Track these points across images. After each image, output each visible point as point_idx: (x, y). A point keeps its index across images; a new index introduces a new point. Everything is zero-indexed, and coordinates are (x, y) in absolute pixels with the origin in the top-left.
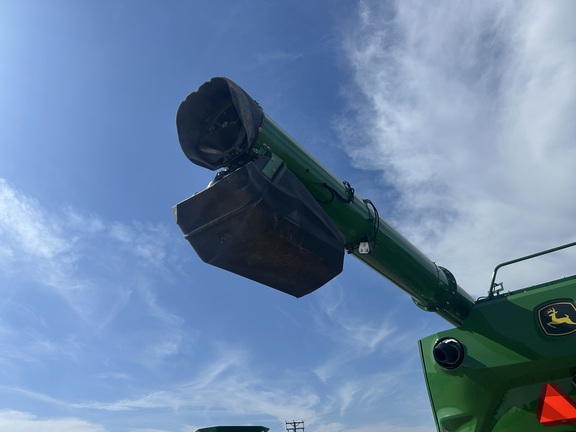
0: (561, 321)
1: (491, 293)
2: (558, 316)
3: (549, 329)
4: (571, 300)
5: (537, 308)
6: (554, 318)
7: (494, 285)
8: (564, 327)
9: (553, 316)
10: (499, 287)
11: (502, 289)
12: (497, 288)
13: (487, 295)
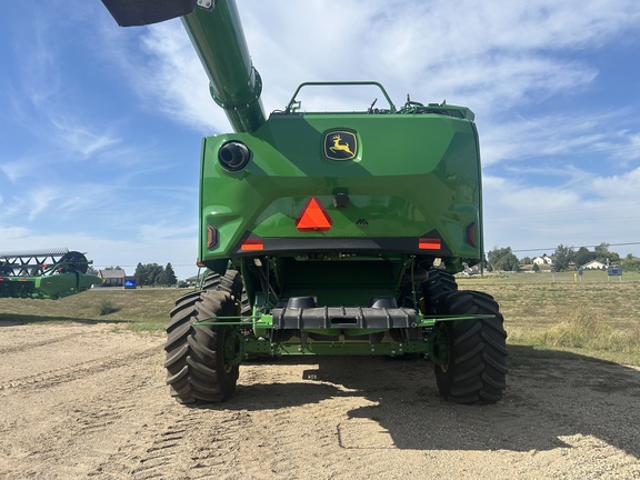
0: (341, 148)
1: (288, 109)
2: (340, 143)
3: (330, 153)
4: (355, 132)
5: (326, 132)
6: (336, 144)
7: (293, 101)
8: (341, 154)
9: (337, 142)
10: (297, 105)
11: (299, 108)
12: (295, 105)
13: (284, 110)
